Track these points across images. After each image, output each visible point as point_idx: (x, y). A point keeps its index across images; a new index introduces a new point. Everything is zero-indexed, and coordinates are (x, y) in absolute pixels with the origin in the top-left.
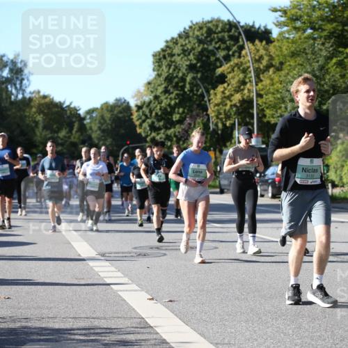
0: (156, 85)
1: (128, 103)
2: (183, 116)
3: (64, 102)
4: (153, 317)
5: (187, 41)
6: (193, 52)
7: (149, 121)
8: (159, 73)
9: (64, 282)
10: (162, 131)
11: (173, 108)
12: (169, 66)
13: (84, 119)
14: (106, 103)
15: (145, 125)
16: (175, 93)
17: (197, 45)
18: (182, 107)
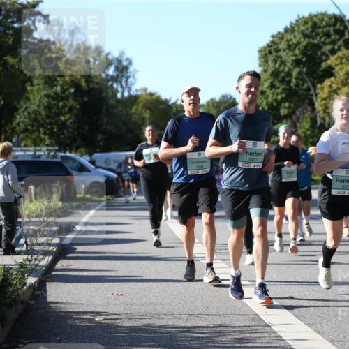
1: (234, 99)
2: (290, 110)
3: (170, 100)
5: (292, 37)
6: (298, 47)
8: (266, 68)
11: (279, 103)
12: (275, 61)
14: (212, 100)
16: (281, 87)
17: (302, 40)
18: (288, 101)
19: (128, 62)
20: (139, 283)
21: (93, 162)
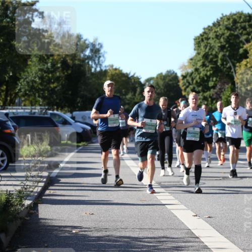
0: (196, 60)
1: (176, 74)
2: (216, 83)
3: (130, 73)
4: (197, 229)
5: (218, 29)
6: (223, 36)
7: (191, 87)
8: (199, 52)
9: (131, 203)
10: (201, 94)
11: (208, 77)
12: (206, 47)
14: (161, 74)
16: (210, 66)
17: (226, 31)
18: (215, 77)
19: (100, 46)
20: (105, 206)
21: (73, 118)
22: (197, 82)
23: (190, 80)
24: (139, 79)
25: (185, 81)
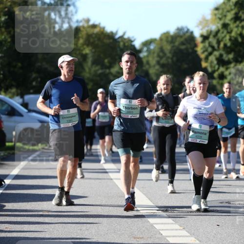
0: (225, 10)
1: (192, 33)
3: (117, 32)
7: (217, 53)
10: (232, 65)
13: (140, 51)
14: (168, 33)
15: (212, 58)
21: (25, 105)
22: (225, 45)
23: (214, 42)
24: (132, 41)
25: (207, 44)
